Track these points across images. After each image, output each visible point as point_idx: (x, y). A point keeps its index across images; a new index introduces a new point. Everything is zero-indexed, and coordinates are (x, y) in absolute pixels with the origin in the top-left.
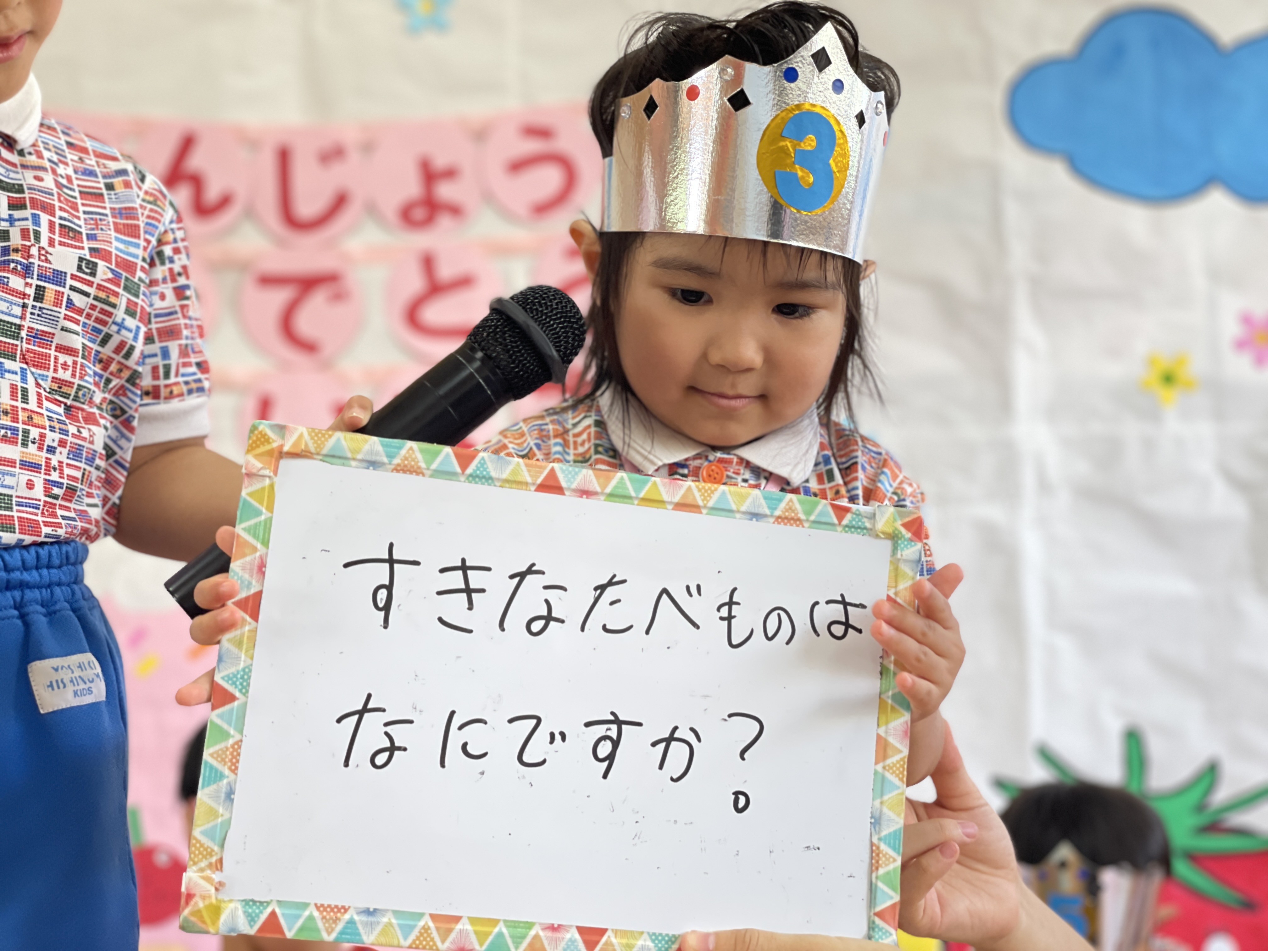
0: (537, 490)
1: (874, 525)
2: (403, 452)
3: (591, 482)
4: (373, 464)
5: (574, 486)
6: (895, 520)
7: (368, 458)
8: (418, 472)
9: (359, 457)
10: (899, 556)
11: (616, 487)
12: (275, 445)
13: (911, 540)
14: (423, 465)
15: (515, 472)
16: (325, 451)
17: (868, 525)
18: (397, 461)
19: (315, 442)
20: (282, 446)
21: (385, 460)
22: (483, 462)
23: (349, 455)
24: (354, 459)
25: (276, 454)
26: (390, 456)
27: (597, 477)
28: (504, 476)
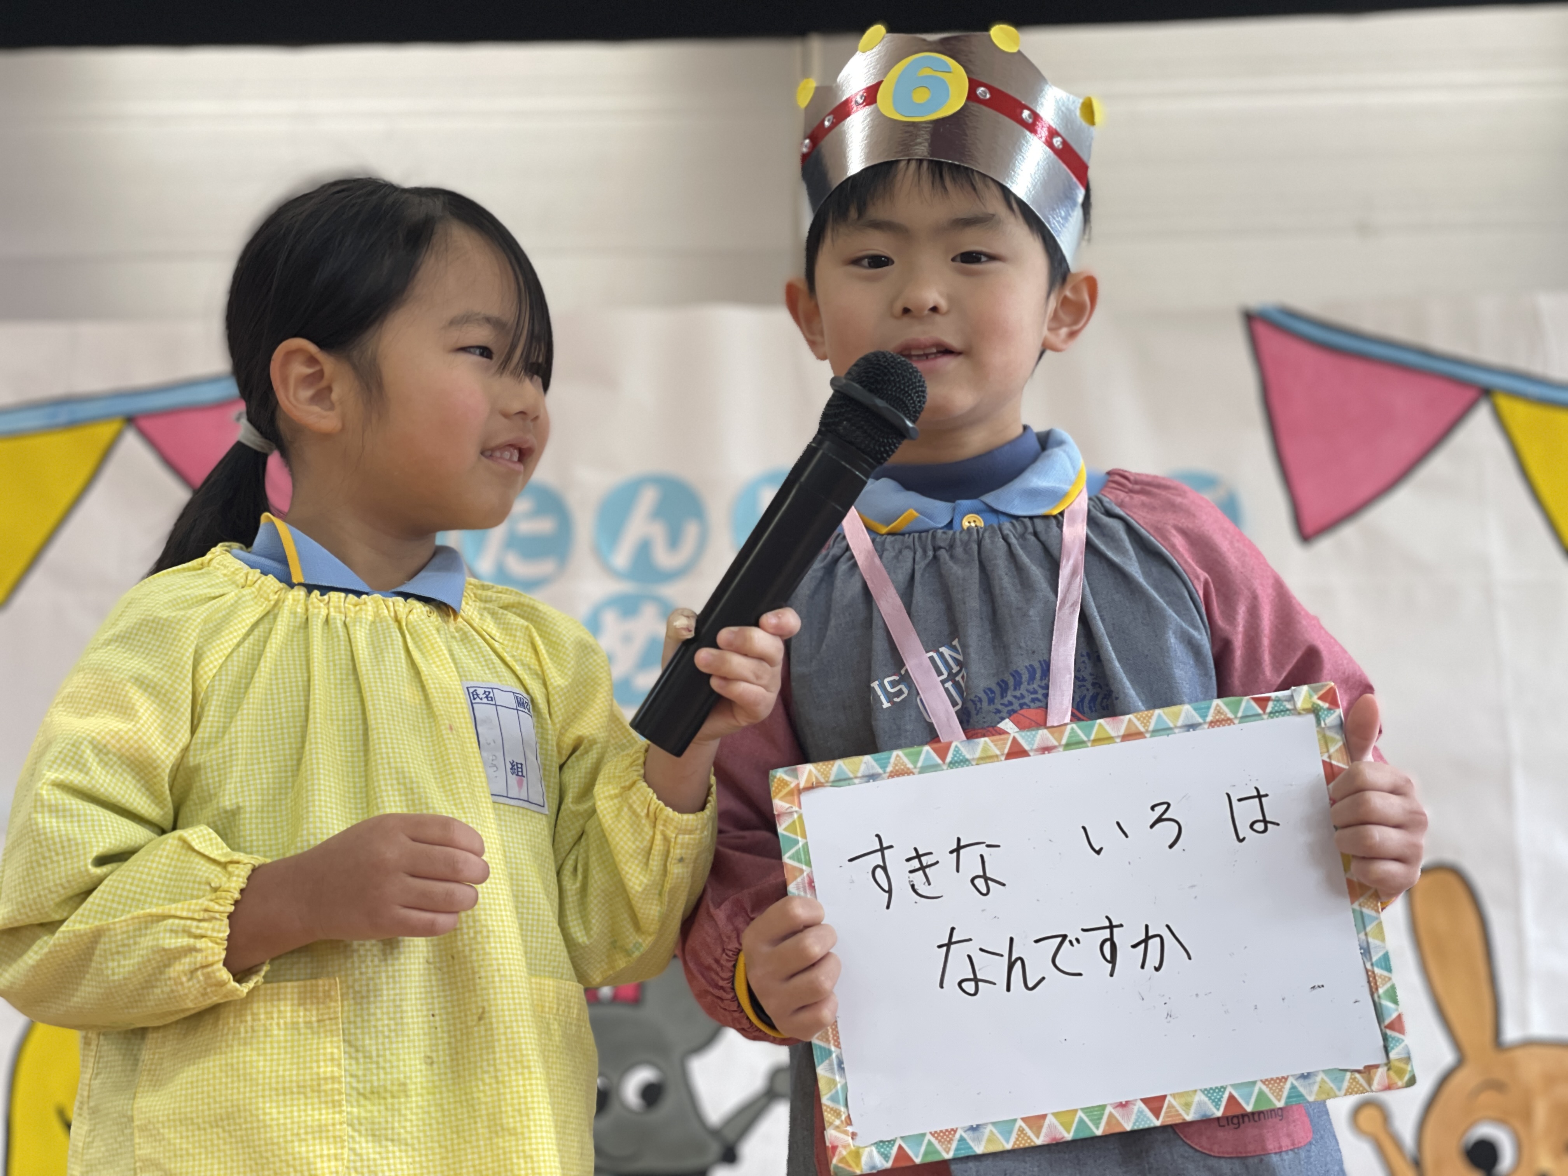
0: (1006, 759)
1: (1295, 704)
2: (892, 760)
3: (1048, 739)
4: (872, 777)
5: (1035, 747)
6: (1311, 696)
7: (867, 773)
8: (908, 772)
9: (859, 774)
10: (1323, 725)
11: (1070, 737)
12: (793, 785)
13: (1329, 709)
14: (910, 766)
15: (985, 750)
16: (832, 778)
17: (1289, 706)
18: (889, 769)
19: (822, 773)
20: (798, 784)
21: (880, 771)
22: (957, 750)
23: (851, 775)
24: (856, 777)
25: (796, 792)
26: (884, 767)
27: (1052, 734)
28: (978, 754)
